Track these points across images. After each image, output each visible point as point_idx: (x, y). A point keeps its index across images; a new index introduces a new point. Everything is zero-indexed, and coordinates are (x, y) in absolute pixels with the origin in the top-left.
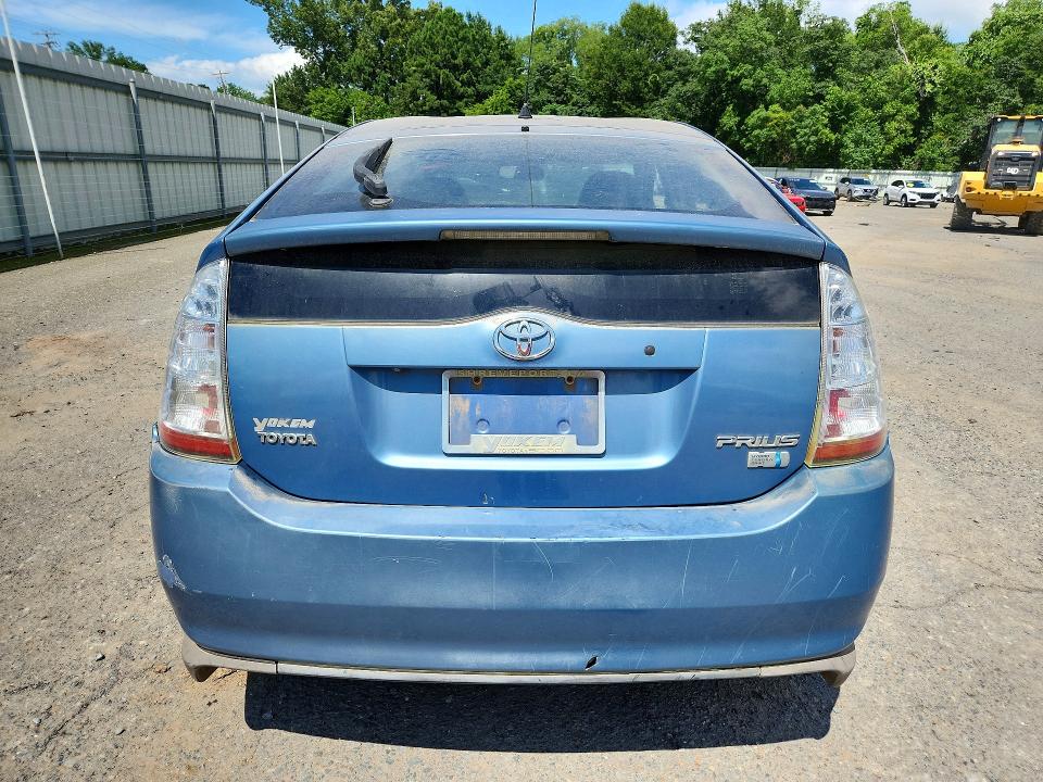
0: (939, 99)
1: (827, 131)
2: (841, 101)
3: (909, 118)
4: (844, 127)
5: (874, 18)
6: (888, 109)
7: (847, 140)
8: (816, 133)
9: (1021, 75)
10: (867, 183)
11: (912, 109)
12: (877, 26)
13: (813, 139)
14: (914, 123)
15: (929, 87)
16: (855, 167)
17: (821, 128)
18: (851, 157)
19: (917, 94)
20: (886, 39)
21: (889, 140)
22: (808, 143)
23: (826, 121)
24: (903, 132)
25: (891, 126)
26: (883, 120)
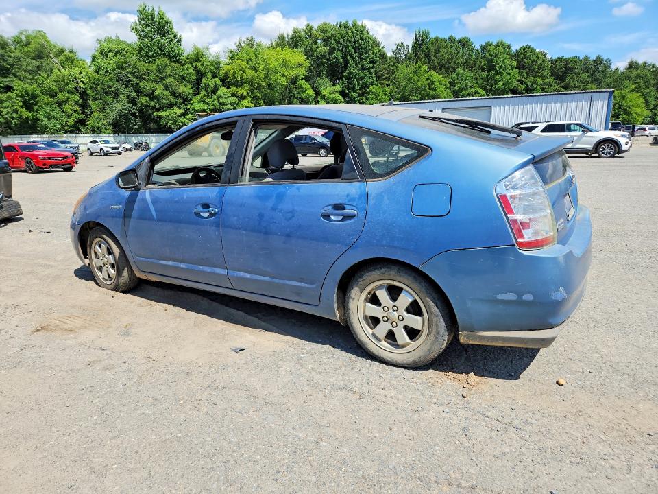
0: (89, 92)
1: (24, 110)
2: (27, 92)
3: (76, 103)
4: (35, 108)
5: (23, 38)
6: (61, 97)
7: (41, 115)
8: (16, 111)
9: (131, 81)
10: (69, 143)
11: (76, 97)
12: (28, 44)
13: (15, 115)
14: (80, 106)
15: (81, 85)
16: (53, 133)
17: (18, 108)
18: (48, 127)
19: (76, 88)
20: (36, 52)
21: (69, 116)
22: (13, 118)
23: (21, 104)
24: (75, 111)
25: (67, 108)
26: (60, 104)
